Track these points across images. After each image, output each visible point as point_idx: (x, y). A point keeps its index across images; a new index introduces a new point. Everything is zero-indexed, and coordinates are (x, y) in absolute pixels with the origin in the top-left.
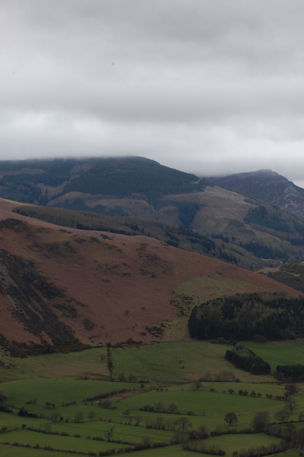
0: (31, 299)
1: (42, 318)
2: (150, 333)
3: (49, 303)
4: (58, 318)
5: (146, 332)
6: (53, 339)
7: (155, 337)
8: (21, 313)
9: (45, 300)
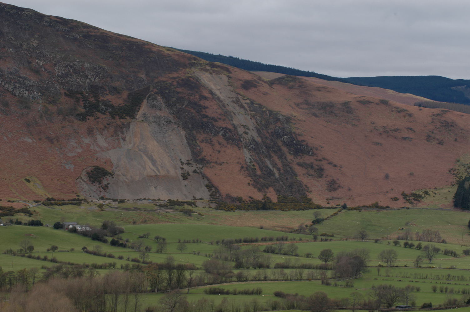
0: (273, 155)
1: (277, 175)
2: (405, 199)
3: (293, 161)
4: (297, 177)
5: (401, 197)
6: (280, 196)
7: (408, 204)
8: (253, 167)
9: (290, 157)
